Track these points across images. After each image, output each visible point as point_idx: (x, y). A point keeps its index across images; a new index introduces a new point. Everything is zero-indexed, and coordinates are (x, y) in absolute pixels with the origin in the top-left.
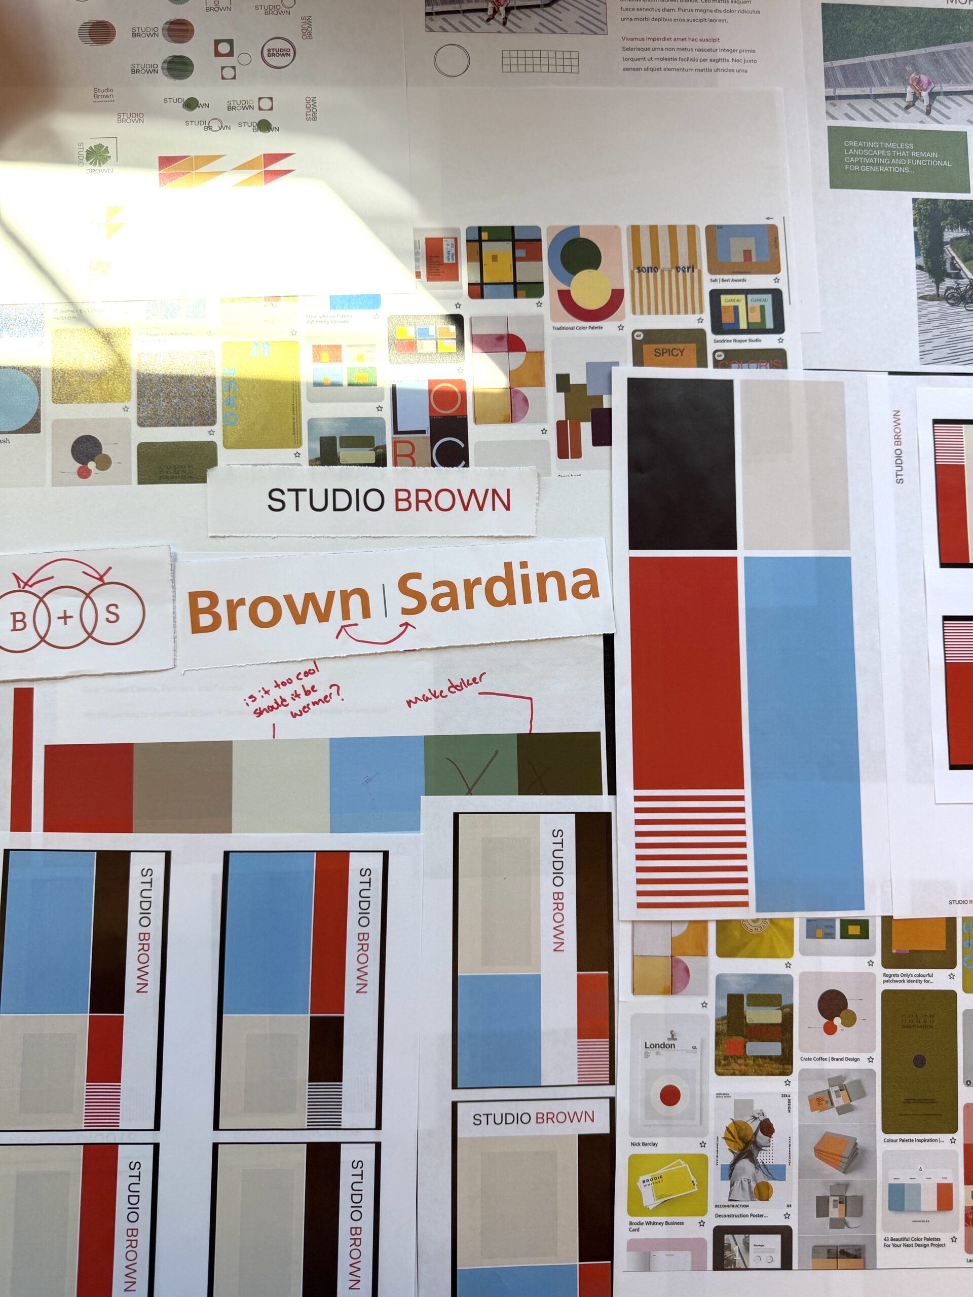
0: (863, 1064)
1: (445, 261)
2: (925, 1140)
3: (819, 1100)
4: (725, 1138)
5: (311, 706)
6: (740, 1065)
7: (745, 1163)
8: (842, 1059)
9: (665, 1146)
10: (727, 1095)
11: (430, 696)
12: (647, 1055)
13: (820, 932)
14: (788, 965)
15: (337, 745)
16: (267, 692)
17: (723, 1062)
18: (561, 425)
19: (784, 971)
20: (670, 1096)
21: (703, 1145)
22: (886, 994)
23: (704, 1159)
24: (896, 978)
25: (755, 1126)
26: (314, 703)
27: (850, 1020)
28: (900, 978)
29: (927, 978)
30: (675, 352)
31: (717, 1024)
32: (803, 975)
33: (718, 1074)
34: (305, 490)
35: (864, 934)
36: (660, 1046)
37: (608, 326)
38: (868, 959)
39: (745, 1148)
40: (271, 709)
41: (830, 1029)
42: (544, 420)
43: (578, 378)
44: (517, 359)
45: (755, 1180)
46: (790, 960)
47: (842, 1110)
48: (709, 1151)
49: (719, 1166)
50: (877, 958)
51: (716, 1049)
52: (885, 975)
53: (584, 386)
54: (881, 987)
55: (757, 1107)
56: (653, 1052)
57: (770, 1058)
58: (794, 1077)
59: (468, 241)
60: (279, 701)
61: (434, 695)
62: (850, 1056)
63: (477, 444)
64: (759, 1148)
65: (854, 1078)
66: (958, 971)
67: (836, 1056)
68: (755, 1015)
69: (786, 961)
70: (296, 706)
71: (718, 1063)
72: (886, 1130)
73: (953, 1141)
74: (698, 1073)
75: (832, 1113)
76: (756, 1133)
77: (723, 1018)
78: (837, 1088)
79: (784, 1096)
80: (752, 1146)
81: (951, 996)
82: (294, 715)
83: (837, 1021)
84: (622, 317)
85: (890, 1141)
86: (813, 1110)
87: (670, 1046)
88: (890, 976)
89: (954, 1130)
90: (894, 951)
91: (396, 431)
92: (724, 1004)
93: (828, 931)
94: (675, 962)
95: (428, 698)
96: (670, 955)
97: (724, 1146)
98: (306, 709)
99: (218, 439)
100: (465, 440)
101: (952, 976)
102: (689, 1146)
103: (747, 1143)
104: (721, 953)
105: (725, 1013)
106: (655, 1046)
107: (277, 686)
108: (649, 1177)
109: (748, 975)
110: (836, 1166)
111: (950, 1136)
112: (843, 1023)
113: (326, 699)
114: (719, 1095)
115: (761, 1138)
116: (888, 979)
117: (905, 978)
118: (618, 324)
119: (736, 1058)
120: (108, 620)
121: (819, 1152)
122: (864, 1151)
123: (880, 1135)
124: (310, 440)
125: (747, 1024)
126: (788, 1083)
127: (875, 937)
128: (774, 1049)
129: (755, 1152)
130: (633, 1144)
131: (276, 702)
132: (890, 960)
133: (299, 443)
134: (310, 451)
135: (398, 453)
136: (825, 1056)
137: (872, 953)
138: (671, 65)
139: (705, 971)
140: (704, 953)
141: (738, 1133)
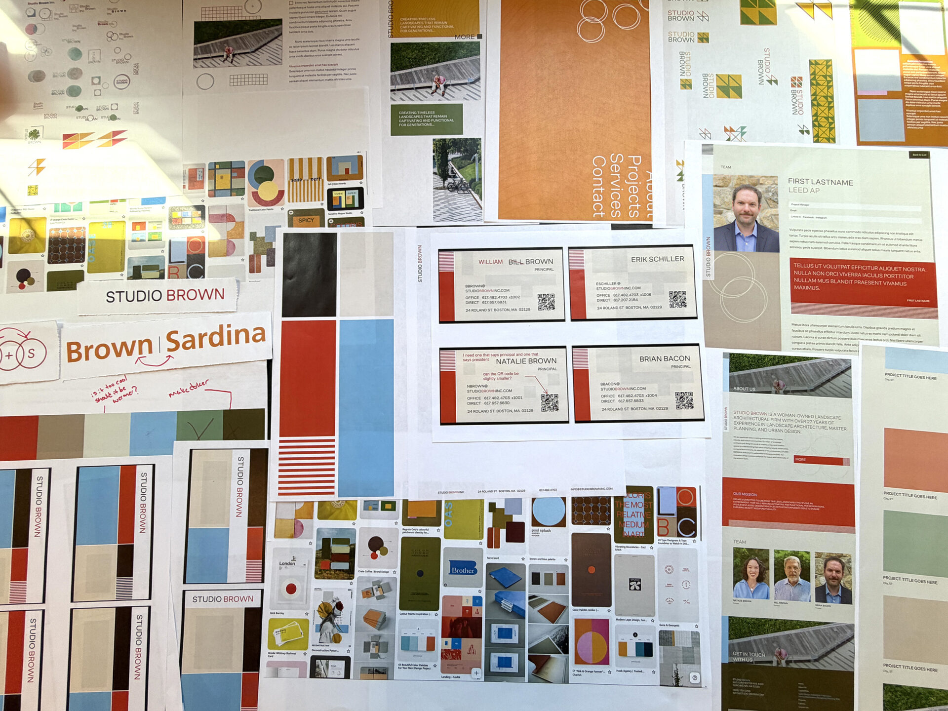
0: (391, 575)
1: (198, 180)
2: (421, 614)
3: (367, 592)
4: (318, 611)
5: (123, 397)
6: (328, 574)
7: (328, 624)
8: (380, 572)
9: (288, 614)
10: (320, 589)
11: (181, 391)
12: (280, 569)
13: (371, 507)
14: (354, 524)
15: (135, 416)
16: (102, 390)
17: (319, 572)
18: (251, 258)
19: (352, 527)
20: (291, 589)
21: (307, 614)
22: (404, 539)
23: (307, 621)
24: (409, 531)
25: (333, 605)
26: (124, 396)
27: (385, 552)
28: (411, 531)
29: (426, 531)
30: (309, 220)
31: (317, 553)
32: (361, 529)
33: (316, 578)
34: (124, 292)
35: (393, 509)
36: (287, 564)
37: (276, 208)
38: (395, 521)
39: (328, 616)
40: (104, 398)
41: (374, 556)
42: (243, 254)
43: (261, 234)
44: (231, 225)
45: (333, 632)
46: (355, 521)
47: (379, 598)
48: (310, 618)
49: (315, 625)
50: (400, 521)
51: (316, 565)
52: (403, 529)
53: (263, 238)
54: (401, 536)
55: (335, 596)
56: (283, 567)
57: (343, 570)
58: (355, 580)
59: (209, 169)
60: (108, 395)
61: (183, 391)
62: (384, 570)
63: (210, 267)
64: (335, 616)
65: (386, 581)
66: (442, 527)
67: (377, 570)
68: (336, 549)
69: (353, 521)
70: (115, 397)
71: (316, 573)
72: (401, 608)
73: (436, 615)
74: (306, 578)
75: (374, 599)
76: (334, 609)
77: (320, 550)
78: (377, 586)
79: (349, 590)
80: (331, 615)
81: (438, 540)
82: (114, 402)
83: (378, 552)
84: (283, 204)
85: (403, 614)
86: (364, 597)
87: (292, 564)
88: (406, 530)
89: (437, 609)
90: (409, 517)
91: (170, 262)
92: (321, 543)
93: (375, 506)
94: (296, 522)
95: (180, 393)
96: (294, 518)
97: (317, 615)
98: (120, 398)
99: (85, 269)
100: (204, 266)
101: (438, 530)
102: (300, 615)
103: (329, 614)
104: (320, 518)
105: (321, 548)
106: (285, 564)
107: (107, 387)
108: (279, 630)
109: (333, 528)
110: (374, 626)
111: (435, 612)
112: (381, 554)
113: (130, 394)
114: (316, 589)
115: (336, 611)
116: (405, 531)
117: (414, 531)
118: (281, 207)
119: (325, 570)
120: (29, 357)
121: (366, 619)
122: (389, 619)
123: (398, 611)
124: (129, 268)
125: (332, 554)
126: (351, 584)
127: (399, 511)
128: (345, 566)
129: (333, 618)
130: (271, 613)
131: (106, 395)
132: (407, 522)
133: (123, 269)
134: (128, 273)
135: (171, 272)
136: (371, 570)
137: (397, 518)
138: (312, 78)
139: (312, 527)
140: (312, 518)
141: (325, 608)
